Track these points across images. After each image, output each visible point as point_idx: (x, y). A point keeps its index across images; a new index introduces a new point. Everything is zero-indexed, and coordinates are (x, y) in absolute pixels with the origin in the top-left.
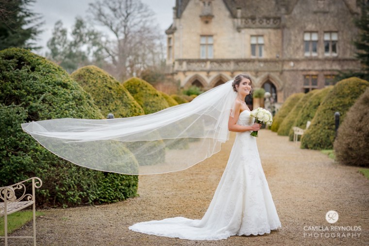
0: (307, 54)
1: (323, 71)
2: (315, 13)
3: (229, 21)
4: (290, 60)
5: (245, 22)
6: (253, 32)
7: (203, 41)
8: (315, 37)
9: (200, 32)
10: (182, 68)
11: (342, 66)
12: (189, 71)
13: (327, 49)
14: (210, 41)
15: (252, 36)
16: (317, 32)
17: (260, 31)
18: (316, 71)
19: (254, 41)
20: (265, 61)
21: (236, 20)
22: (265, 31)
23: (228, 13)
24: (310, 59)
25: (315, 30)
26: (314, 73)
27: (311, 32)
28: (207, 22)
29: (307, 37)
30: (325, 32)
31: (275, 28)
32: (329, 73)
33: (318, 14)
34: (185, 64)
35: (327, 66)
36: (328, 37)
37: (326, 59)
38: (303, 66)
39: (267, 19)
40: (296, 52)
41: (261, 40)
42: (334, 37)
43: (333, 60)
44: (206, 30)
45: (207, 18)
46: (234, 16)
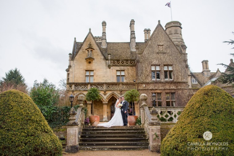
0: (154, 79)
1: (165, 90)
2: (158, 53)
3: (103, 62)
4: (143, 83)
5: (113, 62)
6: (118, 68)
7: (88, 74)
8: (158, 68)
9: (85, 68)
10: (71, 89)
11: (177, 87)
12: (76, 90)
15: (117, 71)
16: (159, 65)
17: (122, 68)
18: (160, 90)
19: (119, 74)
20: (127, 84)
21: (107, 61)
23: (103, 57)
24: (156, 82)
25: (158, 64)
26: (159, 91)
27: (155, 65)
28: (90, 63)
29: (153, 68)
30: (164, 65)
31: (131, 66)
32: (169, 91)
33: (160, 54)
34: (73, 86)
35: (167, 87)
36: (166, 68)
37: (167, 82)
38: (151, 87)
39: (127, 60)
40: (146, 78)
41: (123, 74)
42: (170, 68)
43: (171, 83)
44: (89, 67)
45: (90, 60)
46: (106, 59)
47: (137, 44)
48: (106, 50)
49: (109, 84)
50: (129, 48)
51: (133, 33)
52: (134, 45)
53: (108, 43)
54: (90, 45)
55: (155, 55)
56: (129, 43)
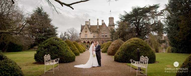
0: (102, 37)
3: (90, 32)
4: (100, 38)
5: (92, 32)
6: (94, 34)
7: (86, 35)
8: (103, 35)
12: (83, 40)
13: (105, 36)
14: (87, 35)
17: (95, 34)
18: (104, 40)
19: (94, 35)
20: (96, 38)
22: (96, 34)
23: (89, 31)
24: (103, 38)
25: (104, 33)
35: (106, 39)
36: (105, 35)
37: (105, 38)
38: (102, 39)
39: (96, 32)
40: (100, 37)
41: (95, 35)
42: (107, 35)
43: (107, 38)
44: (86, 34)
45: (86, 32)
46: (90, 31)
47: (99, 26)
48: (90, 28)
49: (91, 39)
50: (97, 27)
51: (98, 23)
52: (98, 26)
53: (91, 26)
54: (86, 27)
55: (103, 31)
56: (97, 26)
